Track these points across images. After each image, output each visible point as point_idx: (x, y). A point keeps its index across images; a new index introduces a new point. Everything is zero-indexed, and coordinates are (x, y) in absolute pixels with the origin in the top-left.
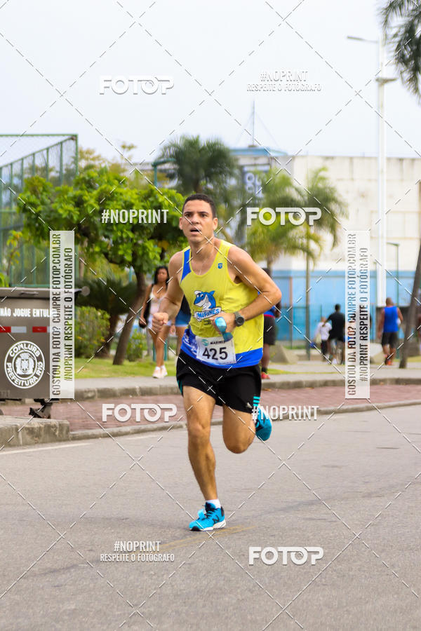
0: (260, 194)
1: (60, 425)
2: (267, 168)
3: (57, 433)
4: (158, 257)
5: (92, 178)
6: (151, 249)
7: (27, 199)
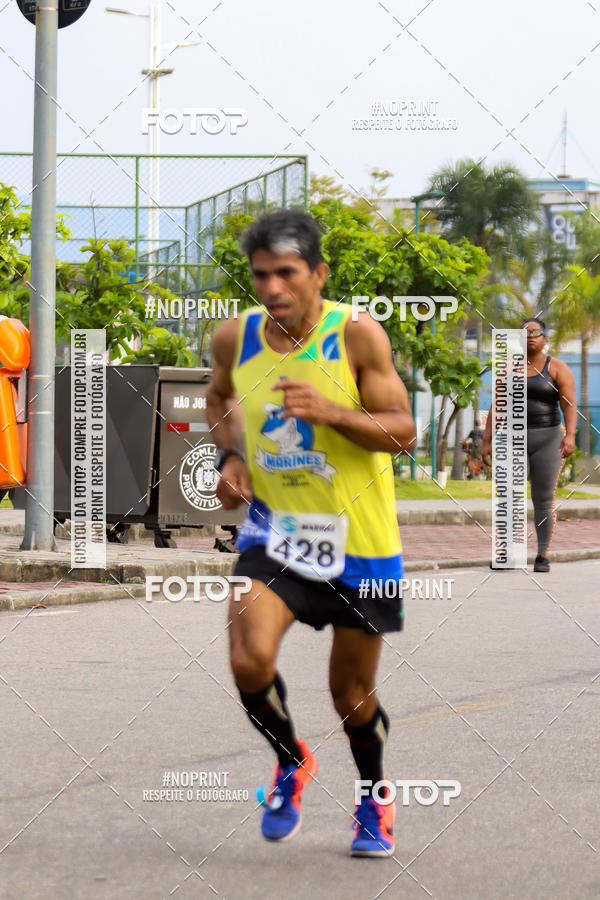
0: (573, 245)
2: (582, 208)
7: (227, 246)
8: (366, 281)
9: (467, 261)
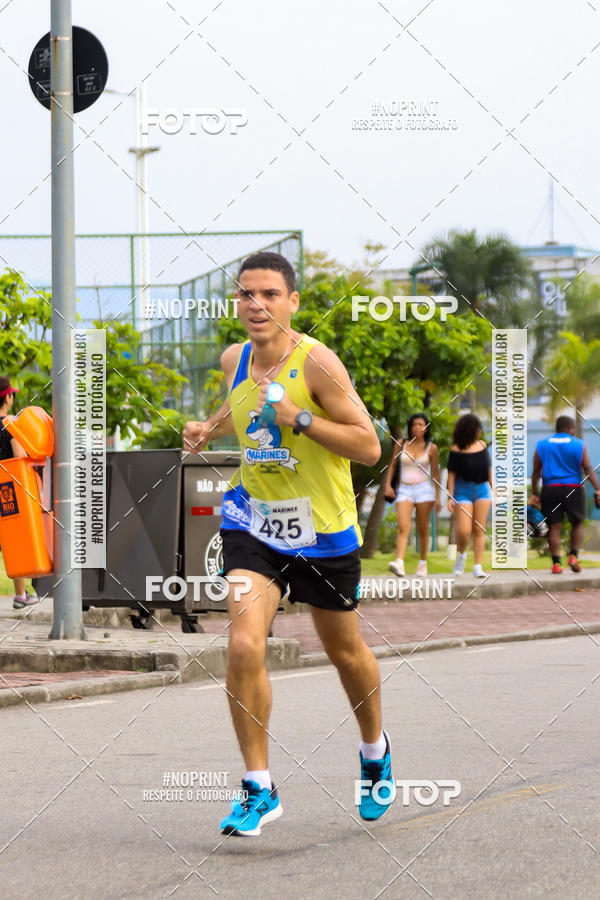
0: (563, 312)
1: (286, 646)
2: (572, 274)
3: (282, 657)
4: (421, 403)
5: (324, 292)
6: (410, 393)
7: (232, 324)
8: (372, 356)
9: (472, 333)
